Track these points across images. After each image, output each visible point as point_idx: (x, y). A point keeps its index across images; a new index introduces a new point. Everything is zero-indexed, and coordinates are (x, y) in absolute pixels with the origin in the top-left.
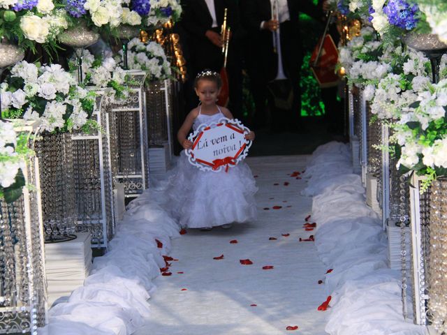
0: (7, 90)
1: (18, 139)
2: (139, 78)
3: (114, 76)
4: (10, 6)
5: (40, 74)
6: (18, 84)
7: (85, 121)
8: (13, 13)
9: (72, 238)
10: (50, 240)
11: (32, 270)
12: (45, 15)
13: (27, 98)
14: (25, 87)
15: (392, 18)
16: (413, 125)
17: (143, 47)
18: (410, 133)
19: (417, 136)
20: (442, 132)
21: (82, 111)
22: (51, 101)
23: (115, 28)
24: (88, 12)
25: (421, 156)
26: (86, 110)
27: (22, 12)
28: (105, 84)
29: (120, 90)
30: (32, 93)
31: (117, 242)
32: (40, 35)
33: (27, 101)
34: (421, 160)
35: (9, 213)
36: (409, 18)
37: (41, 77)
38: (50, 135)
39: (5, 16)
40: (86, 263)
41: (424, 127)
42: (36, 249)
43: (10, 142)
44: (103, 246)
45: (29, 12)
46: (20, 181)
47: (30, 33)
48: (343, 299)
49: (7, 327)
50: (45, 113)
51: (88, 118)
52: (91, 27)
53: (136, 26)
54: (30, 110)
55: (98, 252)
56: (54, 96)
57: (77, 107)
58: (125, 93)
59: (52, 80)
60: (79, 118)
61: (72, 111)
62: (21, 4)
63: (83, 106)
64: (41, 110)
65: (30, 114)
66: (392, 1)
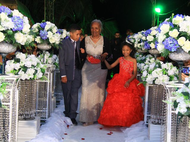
0: (14, 63)
3: (56, 61)
4: (11, 29)
5: (27, 57)
6: (18, 61)
7: (41, 76)
8: (11, 31)
9: (33, 119)
11: (10, 137)
12: (25, 34)
14: (20, 62)
15: (166, 46)
16: (186, 94)
21: (41, 73)
22: (29, 68)
23: (57, 45)
24: (48, 38)
26: (42, 72)
27: (16, 31)
28: (52, 64)
29: (57, 65)
30: (22, 65)
31: (51, 119)
32: (23, 41)
33: (20, 67)
35: (3, 112)
36: (174, 47)
37: (27, 59)
38: (28, 80)
39: (8, 32)
40: (37, 129)
44: (46, 119)
45: (19, 32)
47: (18, 40)
50: (27, 72)
51: (43, 75)
52: (49, 43)
54: (21, 70)
55: (43, 122)
56: (31, 66)
57: (39, 71)
59: (31, 60)
60: (40, 75)
61: (37, 72)
62: (16, 28)
63: (41, 71)
64: (25, 71)
65: (21, 72)
66: (166, 39)
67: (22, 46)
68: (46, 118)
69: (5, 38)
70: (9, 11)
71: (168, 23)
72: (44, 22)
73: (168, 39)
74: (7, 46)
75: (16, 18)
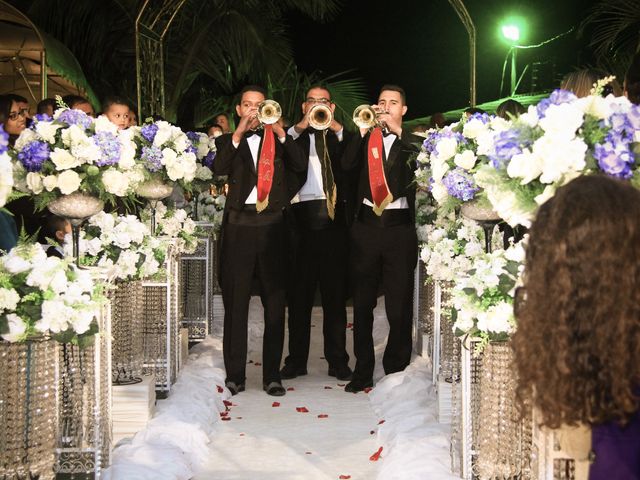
0: (84, 238)
1: (95, 288)
2: (208, 229)
3: (184, 226)
4: (94, 162)
5: (116, 224)
6: (95, 232)
7: (156, 270)
8: (96, 168)
9: (138, 381)
10: (117, 382)
11: (99, 412)
12: (126, 171)
13: (102, 246)
14: (101, 236)
15: (451, 189)
16: (470, 291)
17: (213, 200)
18: (467, 298)
19: (473, 301)
20: (495, 299)
21: (154, 261)
22: (125, 250)
23: (188, 183)
24: (164, 167)
25: (476, 321)
26: (158, 259)
27: (104, 167)
28: (175, 235)
29: (189, 239)
30: (107, 242)
31: (179, 386)
32: (120, 189)
33: (103, 249)
34: (475, 325)
35: (80, 357)
36: (466, 190)
37: (117, 226)
38: (123, 282)
39: (89, 170)
40: (149, 406)
41: (480, 294)
42: (104, 393)
43: (87, 291)
44: (166, 389)
45: (111, 168)
46: (94, 329)
47: (111, 187)
48: (394, 451)
49: (72, 466)
50: (119, 261)
51: (159, 267)
52: (166, 181)
53: (208, 181)
54: (104, 257)
55: (161, 395)
56: (129, 245)
57: (150, 256)
58: (195, 244)
59: (127, 230)
60: (151, 266)
61: (144, 260)
62: (105, 160)
63: (155, 255)
64: (115, 258)
65: (105, 261)
66: (450, 173)
67: (118, 199)
68: (165, 386)
69: (81, 183)
70: (87, 120)
71: (453, 134)
72: (151, 123)
73: (454, 171)
74: (85, 202)
75: (103, 135)
